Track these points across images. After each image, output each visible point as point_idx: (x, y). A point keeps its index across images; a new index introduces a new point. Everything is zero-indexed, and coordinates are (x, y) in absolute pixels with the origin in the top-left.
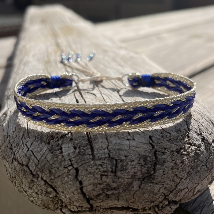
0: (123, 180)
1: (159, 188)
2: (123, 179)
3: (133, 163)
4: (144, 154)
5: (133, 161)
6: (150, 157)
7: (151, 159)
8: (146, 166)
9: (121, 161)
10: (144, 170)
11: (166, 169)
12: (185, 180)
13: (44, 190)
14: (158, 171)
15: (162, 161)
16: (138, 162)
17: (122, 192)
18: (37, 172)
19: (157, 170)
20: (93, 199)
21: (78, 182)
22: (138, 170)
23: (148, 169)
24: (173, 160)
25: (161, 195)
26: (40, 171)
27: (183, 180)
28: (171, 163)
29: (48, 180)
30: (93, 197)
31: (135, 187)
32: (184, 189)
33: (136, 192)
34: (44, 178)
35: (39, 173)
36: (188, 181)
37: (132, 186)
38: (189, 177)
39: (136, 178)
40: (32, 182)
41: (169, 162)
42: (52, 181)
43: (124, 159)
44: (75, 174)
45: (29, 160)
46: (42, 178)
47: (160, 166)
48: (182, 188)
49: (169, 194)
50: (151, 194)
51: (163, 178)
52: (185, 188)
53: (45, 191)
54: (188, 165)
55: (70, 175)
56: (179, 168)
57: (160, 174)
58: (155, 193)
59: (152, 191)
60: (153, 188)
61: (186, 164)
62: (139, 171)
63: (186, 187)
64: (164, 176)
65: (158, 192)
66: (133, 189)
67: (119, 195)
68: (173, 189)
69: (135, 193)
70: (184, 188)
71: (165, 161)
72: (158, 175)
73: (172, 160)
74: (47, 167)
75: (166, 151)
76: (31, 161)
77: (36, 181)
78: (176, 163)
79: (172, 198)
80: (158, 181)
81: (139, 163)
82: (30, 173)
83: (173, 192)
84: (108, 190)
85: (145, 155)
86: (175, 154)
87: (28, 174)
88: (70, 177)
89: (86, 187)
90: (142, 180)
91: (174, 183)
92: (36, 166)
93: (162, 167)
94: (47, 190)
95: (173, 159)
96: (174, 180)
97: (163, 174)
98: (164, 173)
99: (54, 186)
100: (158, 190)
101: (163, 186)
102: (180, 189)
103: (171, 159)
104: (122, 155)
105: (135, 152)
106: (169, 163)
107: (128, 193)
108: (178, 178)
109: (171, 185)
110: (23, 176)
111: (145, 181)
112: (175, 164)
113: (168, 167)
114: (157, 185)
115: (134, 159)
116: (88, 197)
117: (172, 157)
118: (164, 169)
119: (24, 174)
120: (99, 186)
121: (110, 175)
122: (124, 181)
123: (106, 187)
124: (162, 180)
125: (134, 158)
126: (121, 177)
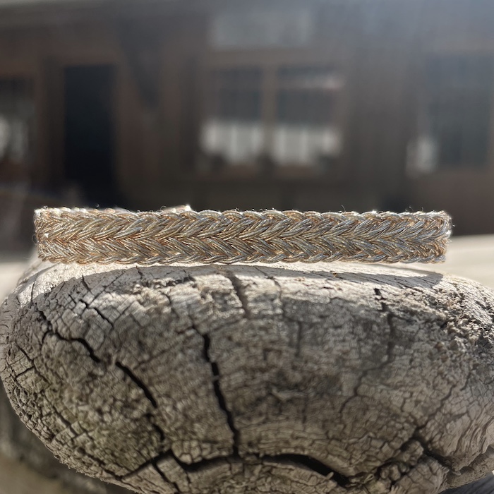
0: (316, 367)
1: (402, 400)
2: (316, 363)
3: (339, 331)
4: (364, 316)
5: (340, 327)
6: (378, 325)
7: (379, 329)
8: (370, 341)
9: (312, 325)
10: (366, 350)
11: (416, 355)
12: (462, 390)
13: (119, 397)
14: (397, 358)
15: (407, 338)
16: (351, 330)
17: (315, 397)
18: (105, 349)
19: (395, 355)
20: (243, 414)
21: (208, 366)
22: (352, 348)
23: (374, 349)
24: (432, 340)
25: (407, 421)
26: (115, 347)
27: (457, 389)
28: (426, 345)
29: (132, 367)
30: (243, 409)
31: (345, 388)
32: (460, 416)
33: (347, 401)
34: (124, 363)
35: (110, 351)
36: (469, 395)
37: (338, 386)
38: (471, 387)
39: (348, 367)
40: (90, 379)
41: (422, 341)
42: (143, 366)
43: (318, 323)
44: (201, 347)
45: (89, 326)
46: (118, 364)
47: (402, 348)
48: (455, 410)
49: (427, 422)
50: (382, 414)
51: (412, 376)
52: (463, 414)
53: (121, 401)
54: (466, 358)
55: (189, 348)
56: (447, 358)
57: (403, 365)
58: (392, 413)
59: (385, 405)
60: (388, 396)
61: (461, 353)
62: (354, 351)
63: (464, 410)
64: (413, 370)
65: (399, 411)
66: (339, 393)
67: (306, 405)
68: (435, 408)
69: (344, 405)
70: (460, 412)
71: (414, 338)
72: (400, 366)
73: (428, 339)
74: (132, 334)
75: (415, 318)
76: (94, 327)
77: (101, 373)
78: (438, 347)
79: (434, 435)
80: (398, 382)
81: (352, 333)
82: (89, 353)
83: (436, 418)
84: (280, 388)
85: (366, 319)
86: (434, 328)
87: (81, 360)
88: (190, 351)
89: (229, 375)
90: (361, 373)
91: (435, 394)
92: (105, 337)
93: (407, 350)
94: (127, 397)
95: (432, 337)
96: (437, 385)
97: (410, 366)
98: (413, 363)
99: (146, 382)
100: (400, 405)
101: (411, 396)
102: (451, 414)
103: (426, 335)
104: (314, 314)
105: (344, 310)
106: (421, 343)
107: (329, 404)
108: (446, 382)
109: (431, 398)
110: (69, 367)
111: (369, 377)
112: (436, 350)
113: (422, 352)
114: (396, 392)
115: (342, 323)
116: (229, 406)
117: (429, 332)
118: (412, 355)
119: (71, 362)
120: (258, 375)
121: (287, 352)
122: (319, 369)
123: (275, 381)
124: (408, 380)
125: (341, 321)
126: (312, 358)
